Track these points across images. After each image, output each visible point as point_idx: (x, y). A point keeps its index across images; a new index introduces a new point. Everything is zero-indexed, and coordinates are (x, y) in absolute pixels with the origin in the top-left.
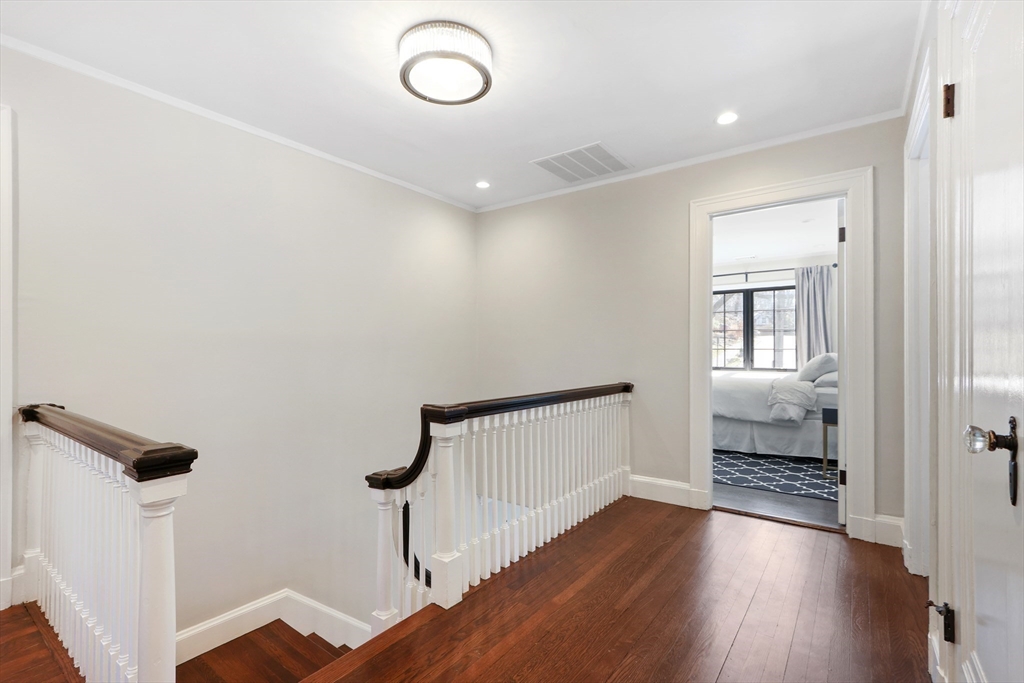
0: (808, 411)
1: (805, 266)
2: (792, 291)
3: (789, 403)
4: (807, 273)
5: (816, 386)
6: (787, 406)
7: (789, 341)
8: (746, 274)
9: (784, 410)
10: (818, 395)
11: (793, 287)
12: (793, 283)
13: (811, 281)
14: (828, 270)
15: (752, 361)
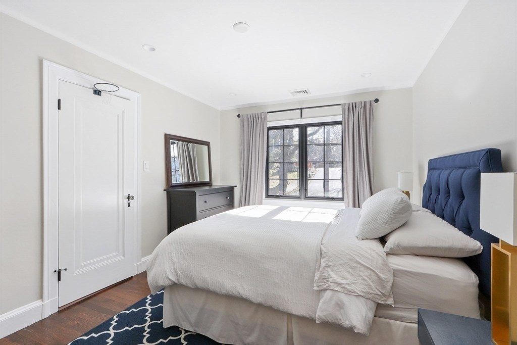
0: (379, 306)
1: (350, 102)
2: (340, 127)
3: (349, 293)
4: (352, 107)
5: (388, 254)
6: (344, 298)
7: (335, 172)
8: (301, 109)
9: (340, 306)
10: (396, 273)
11: (339, 123)
12: (340, 118)
13: (356, 115)
14: (371, 105)
15: (306, 190)
